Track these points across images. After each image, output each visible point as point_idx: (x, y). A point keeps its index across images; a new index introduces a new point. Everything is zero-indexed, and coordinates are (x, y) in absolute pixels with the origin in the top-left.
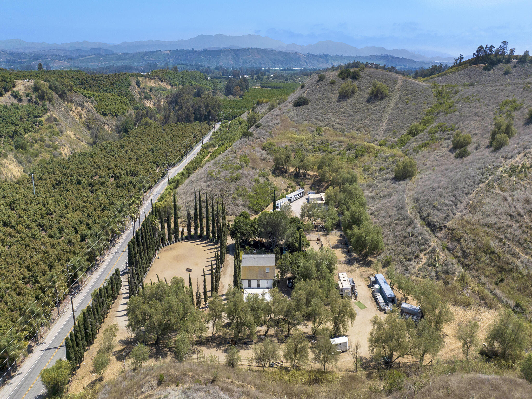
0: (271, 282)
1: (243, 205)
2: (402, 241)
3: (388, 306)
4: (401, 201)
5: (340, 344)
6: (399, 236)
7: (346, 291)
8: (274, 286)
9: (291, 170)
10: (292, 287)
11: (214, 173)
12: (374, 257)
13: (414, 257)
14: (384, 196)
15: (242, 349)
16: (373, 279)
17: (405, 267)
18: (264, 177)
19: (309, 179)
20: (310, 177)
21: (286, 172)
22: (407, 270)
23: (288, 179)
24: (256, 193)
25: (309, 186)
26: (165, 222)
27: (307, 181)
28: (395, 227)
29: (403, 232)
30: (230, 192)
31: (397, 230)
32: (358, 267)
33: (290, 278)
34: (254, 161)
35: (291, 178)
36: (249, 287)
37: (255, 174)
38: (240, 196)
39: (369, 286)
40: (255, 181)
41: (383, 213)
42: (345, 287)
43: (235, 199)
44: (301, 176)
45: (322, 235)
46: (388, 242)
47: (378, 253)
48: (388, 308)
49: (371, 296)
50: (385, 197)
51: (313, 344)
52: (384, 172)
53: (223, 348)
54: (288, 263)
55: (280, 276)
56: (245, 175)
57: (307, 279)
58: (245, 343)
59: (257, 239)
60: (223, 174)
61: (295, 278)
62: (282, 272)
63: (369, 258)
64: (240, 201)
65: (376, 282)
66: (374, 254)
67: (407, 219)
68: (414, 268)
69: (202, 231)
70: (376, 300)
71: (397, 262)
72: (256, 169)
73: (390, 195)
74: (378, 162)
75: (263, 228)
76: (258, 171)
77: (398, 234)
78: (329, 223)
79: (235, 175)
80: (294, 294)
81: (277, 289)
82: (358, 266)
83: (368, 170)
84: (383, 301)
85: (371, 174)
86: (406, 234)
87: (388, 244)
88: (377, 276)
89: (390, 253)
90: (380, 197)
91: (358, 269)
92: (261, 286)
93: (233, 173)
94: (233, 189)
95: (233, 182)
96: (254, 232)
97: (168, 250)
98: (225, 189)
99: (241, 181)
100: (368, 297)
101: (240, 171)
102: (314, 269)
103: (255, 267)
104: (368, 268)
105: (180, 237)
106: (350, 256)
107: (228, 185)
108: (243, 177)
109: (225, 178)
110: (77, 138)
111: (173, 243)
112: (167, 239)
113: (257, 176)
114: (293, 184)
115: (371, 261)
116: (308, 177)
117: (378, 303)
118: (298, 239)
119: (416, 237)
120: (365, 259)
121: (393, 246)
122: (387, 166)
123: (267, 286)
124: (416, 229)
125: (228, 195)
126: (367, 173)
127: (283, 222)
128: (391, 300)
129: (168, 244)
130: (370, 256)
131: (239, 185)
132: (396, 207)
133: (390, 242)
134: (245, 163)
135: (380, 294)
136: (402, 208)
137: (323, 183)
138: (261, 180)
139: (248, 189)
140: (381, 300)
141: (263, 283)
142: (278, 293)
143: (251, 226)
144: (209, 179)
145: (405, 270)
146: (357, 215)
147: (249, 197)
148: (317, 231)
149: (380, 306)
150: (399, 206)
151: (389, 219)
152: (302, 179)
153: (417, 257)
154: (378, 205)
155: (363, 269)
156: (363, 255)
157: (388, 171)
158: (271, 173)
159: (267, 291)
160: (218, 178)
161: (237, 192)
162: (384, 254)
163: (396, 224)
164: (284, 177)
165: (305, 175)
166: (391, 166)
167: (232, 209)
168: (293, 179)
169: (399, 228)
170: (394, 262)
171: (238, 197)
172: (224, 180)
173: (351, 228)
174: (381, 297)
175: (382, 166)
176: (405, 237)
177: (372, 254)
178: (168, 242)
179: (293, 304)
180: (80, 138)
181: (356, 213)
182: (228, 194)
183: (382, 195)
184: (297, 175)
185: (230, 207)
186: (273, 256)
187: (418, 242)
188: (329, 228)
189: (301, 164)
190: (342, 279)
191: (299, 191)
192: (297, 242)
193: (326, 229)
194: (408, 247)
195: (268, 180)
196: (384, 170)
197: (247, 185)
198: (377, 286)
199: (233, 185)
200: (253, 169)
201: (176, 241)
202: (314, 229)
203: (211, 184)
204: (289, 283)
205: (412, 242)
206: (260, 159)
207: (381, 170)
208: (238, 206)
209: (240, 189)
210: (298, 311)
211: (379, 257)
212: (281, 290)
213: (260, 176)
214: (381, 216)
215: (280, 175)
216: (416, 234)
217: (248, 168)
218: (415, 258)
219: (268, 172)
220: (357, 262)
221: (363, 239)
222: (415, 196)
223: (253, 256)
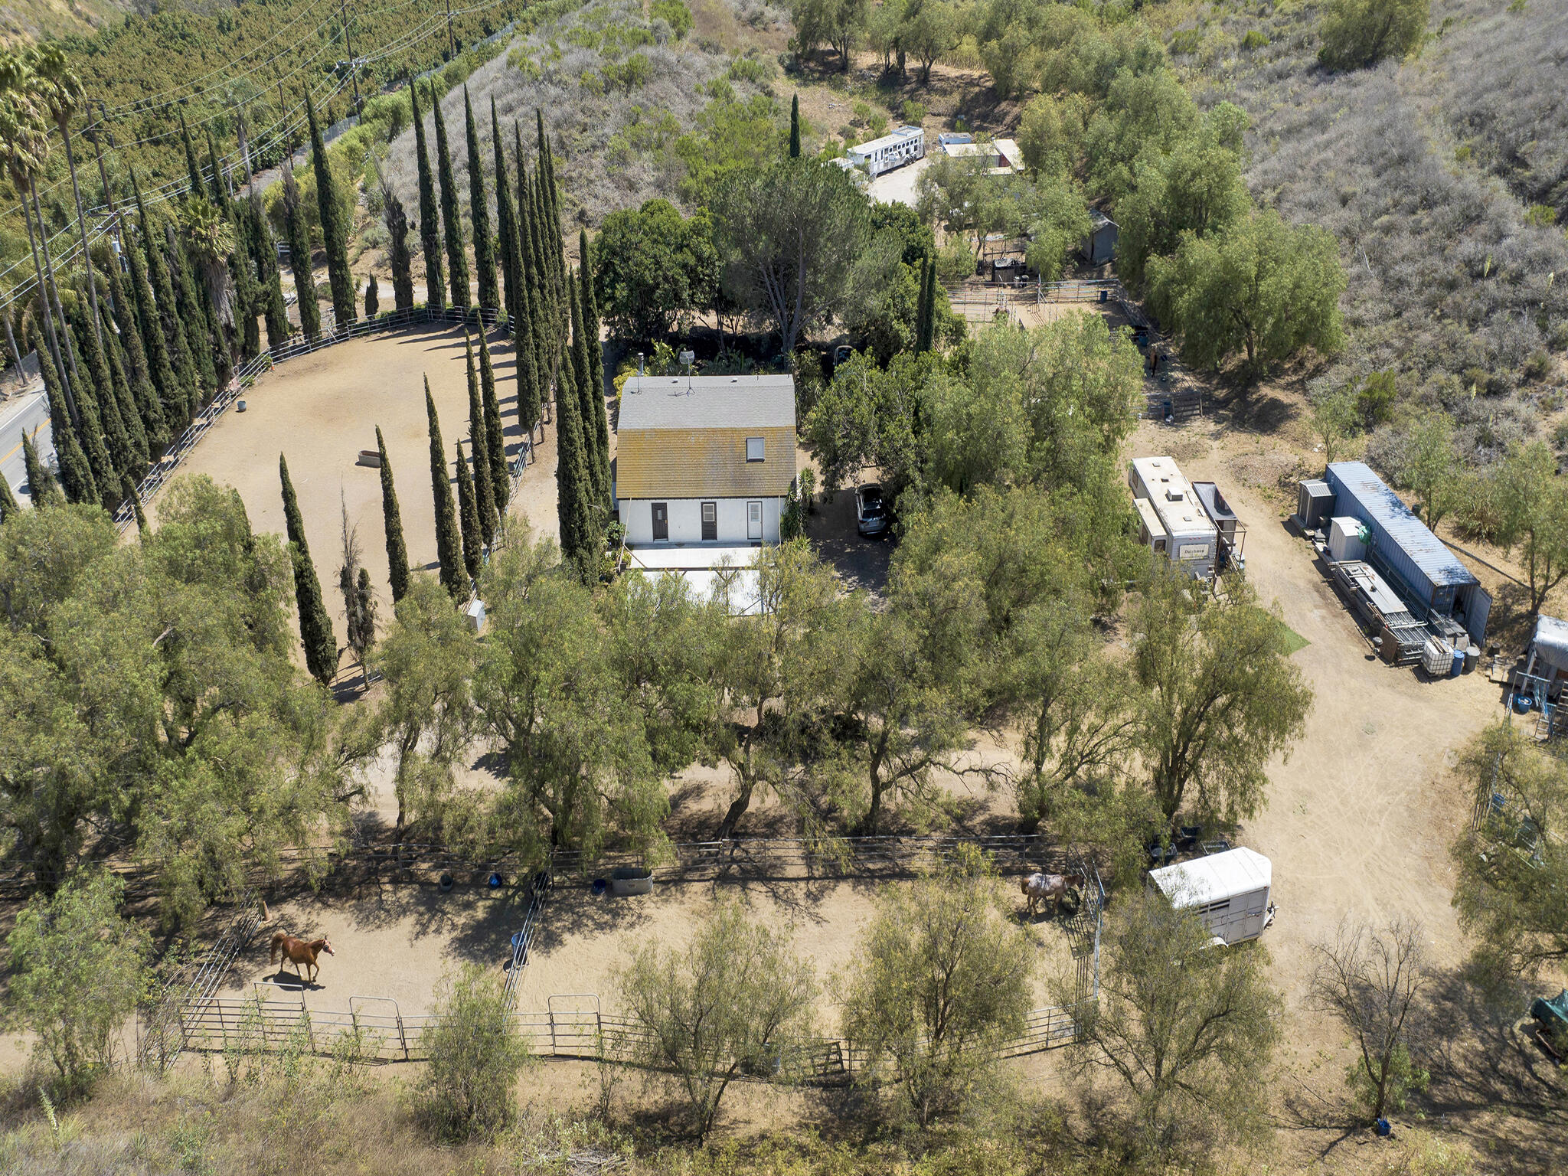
0: (772, 513)
1: (660, 185)
2: (1431, 304)
3: (1439, 634)
4: (1390, 134)
5: (1222, 904)
6: (1415, 281)
7: (1186, 553)
8: (788, 530)
9: (866, 60)
10: (888, 536)
11: (534, 59)
12: (1289, 387)
13: (1517, 375)
14: (1289, 131)
15: (576, 926)
16: (1318, 489)
17: (1473, 430)
18: (753, 81)
19: (944, 92)
20: (944, 85)
21: (844, 67)
22: (1486, 440)
23: (852, 94)
24: (716, 137)
25: (944, 119)
26: (318, 266)
27: (935, 98)
28: (1381, 243)
29: (1435, 261)
30: (600, 132)
31: (1397, 255)
32: (1217, 436)
33: (870, 493)
34: (709, 21)
35: (865, 91)
36: (660, 533)
37: (713, 67)
38: (646, 149)
39: (1293, 527)
40: (714, 94)
41: (1303, 190)
42: (1180, 530)
43: (622, 159)
44: (907, 80)
45: (1016, 298)
46: (1357, 313)
47: (1310, 365)
48: (1440, 649)
49: (1317, 577)
50: (1291, 132)
51: (1033, 893)
52: (1264, 52)
53: (461, 920)
54: (864, 409)
55: (820, 478)
56: (667, 64)
57: (980, 487)
58: (599, 884)
59: (711, 320)
60: (572, 60)
61: (900, 483)
62: (834, 462)
63: (1267, 391)
64: (643, 168)
65: (1338, 502)
66: (1285, 372)
67: (1446, 199)
68: (1530, 429)
69: (460, 291)
70: (1356, 603)
71: (1425, 400)
72: (718, 51)
73: (1318, 123)
74: (1234, 17)
75: (738, 243)
76: (726, 57)
77: (1405, 270)
78: (1051, 240)
79: (623, 62)
80: (906, 575)
81: (803, 551)
82: (1212, 427)
83: (1191, 48)
84: (1399, 606)
85: (1207, 64)
86: (1453, 270)
87: (1356, 323)
88: (1340, 469)
89: (1377, 363)
90: (1272, 133)
91: (1216, 444)
92: (722, 532)
93: (615, 57)
94: (615, 117)
95: (614, 94)
96: (696, 281)
97: (297, 374)
98: (580, 117)
99: (654, 88)
100: (1302, 583)
101: (650, 51)
102: (1018, 434)
103: (688, 432)
104: (1265, 440)
105: (362, 317)
106: (1166, 383)
107: (590, 102)
108: (659, 74)
109: (579, 74)
110: (78, 14)
111: (327, 343)
112: (298, 323)
113: (721, 74)
114: (877, 111)
115: (1275, 403)
116: (938, 85)
117: (1369, 622)
118: (912, 303)
119: (1516, 279)
120: (1242, 395)
121: (1389, 329)
122: (1276, 31)
123: (755, 531)
124: (1508, 241)
125: (588, 143)
126: (1186, 59)
127: (838, 220)
128: (1449, 600)
129: (303, 350)
130: (1268, 381)
131: (642, 105)
132: (1371, 162)
133: (1368, 310)
134: (674, 24)
135: (1370, 570)
136: (1402, 160)
137: (1004, 105)
138: (741, 92)
139: (681, 124)
140: (1386, 600)
141: (732, 517)
142: (813, 567)
143: (680, 248)
144: (511, 82)
145: (1478, 440)
146: (1199, 186)
147: (685, 149)
148: (988, 285)
149: (1388, 638)
150: (1383, 154)
151: (1344, 213)
152: (913, 91)
153: (1535, 375)
154: (1273, 163)
155: (1241, 442)
156: (1227, 380)
157: (1282, 46)
158: (781, 69)
159: (744, 556)
160: (549, 77)
161: (630, 130)
162: (1342, 367)
163: (1387, 230)
164: (837, 86)
165: (924, 77)
166: (1292, 30)
167: (606, 201)
168: (875, 94)
169: (1405, 244)
170: (1407, 405)
171: (634, 152)
172: (576, 83)
173: (1168, 247)
174: (1379, 582)
175: (1256, 30)
176: (1452, 285)
177: (1276, 372)
178: (300, 339)
179: (905, 638)
180: (93, 15)
181: (1195, 175)
182: (589, 139)
183: (1278, 127)
184: (890, 80)
185: (599, 190)
186: (787, 381)
187: (1533, 303)
188: (1049, 266)
189: (909, 27)
190: (1157, 490)
191: (898, 135)
192: (904, 316)
193: (1034, 276)
194: (1473, 329)
195: (770, 94)
196: (1261, 44)
197: (679, 109)
198: (1348, 527)
199: (615, 103)
200: (703, 48)
201: (341, 337)
202: (974, 277)
203: (521, 102)
204: (866, 515)
205: (1496, 305)
206: (738, 17)
207: (1247, 45)
208: (632, 186)
209: (645, 121)
210: (938, 680)
211: (1318, 384)
212: (828, 555)
213: (734, 76)
214: (1299, 204)
215: (820, 79)
216: (1512, 266)
217: (686, 42)
218: (1522, 383)
219: (770, 63)
220: (1206, 412)
221: (1245, 291)
222: (1464, 106)
223: (683, 381)
